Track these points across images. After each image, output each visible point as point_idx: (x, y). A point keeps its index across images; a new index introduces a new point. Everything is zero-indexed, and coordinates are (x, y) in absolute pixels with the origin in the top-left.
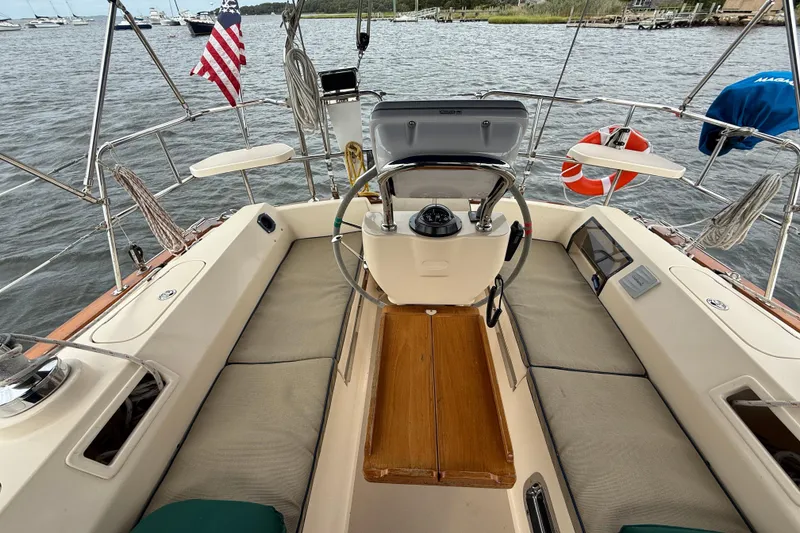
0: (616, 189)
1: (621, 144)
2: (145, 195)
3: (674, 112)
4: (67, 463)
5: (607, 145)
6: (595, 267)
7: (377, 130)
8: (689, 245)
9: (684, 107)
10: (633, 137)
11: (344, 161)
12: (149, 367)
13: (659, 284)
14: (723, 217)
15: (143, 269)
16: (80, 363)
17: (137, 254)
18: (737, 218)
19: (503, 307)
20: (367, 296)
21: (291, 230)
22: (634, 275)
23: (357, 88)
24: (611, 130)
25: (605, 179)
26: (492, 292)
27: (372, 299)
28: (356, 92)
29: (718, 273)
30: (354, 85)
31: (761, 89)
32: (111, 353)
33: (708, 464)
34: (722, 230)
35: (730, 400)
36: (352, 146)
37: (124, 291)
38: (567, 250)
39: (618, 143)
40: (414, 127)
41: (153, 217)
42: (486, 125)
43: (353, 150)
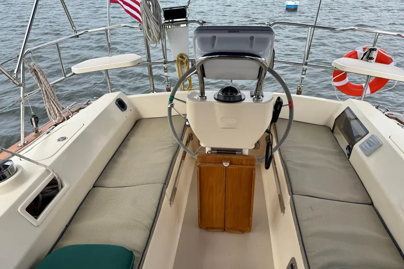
1: (371, 58)
2: (45, 83)
4: (19, 212)
5: (362, 59)
7: (196, 41)
10: (379, 54)
11: (175, 66)
12: (56, 174)
13: (382, 145)
15: (37, 132)
16: (21, 166)
17: (35, 121)
21: (136, 111)
22: (368, 142)
23: (187, 18)
24: (364, 49)
28: (186, 21)
30: (185, 17)
32: (37, 163)
36: (182, 56)
37: (25, 145)
38: (332, 131)
39: (369, 58)
40: (215, 39)
41: (48, 97)
42: (252, 38)
43: (182, 59)
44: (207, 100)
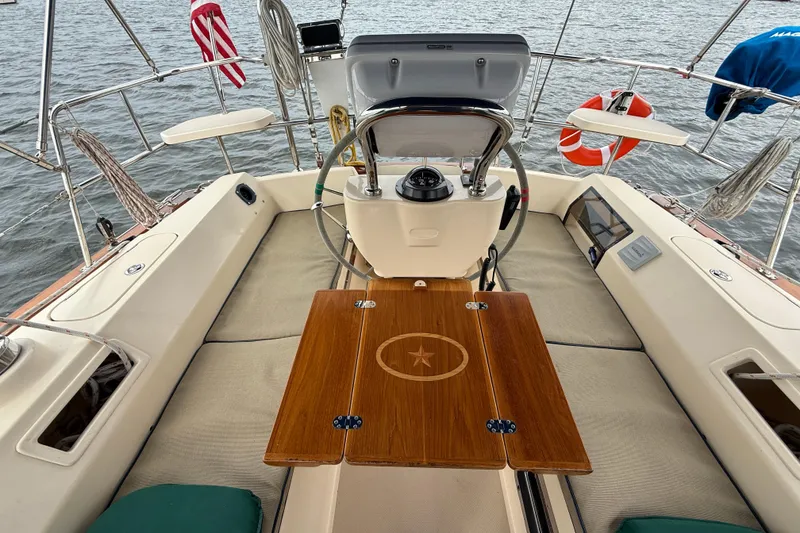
0: (616, 159)
1: (623, 109)
2: (110, 163)
3: (681, 73)
4: (18, 450)
5: (608, 110)
6: (593, 239)
7: (354, 70)
8: (690, 216)
9: (691, 68)
10: (636, 101)
11: (329, 126)
12: (113, 345)
13: (661, 254)
14: (727, 185)
16: (33, 342)
17: (105, 227)
18: (743, 186)
19: (496, 280)
20: (355, 271)
21: (274, 203)
22: (633, 246)
23: (340, 43)
24: (614, 94)
25: (605, 149)
26: (485, 266)
27: (359, 274)
28: (340, 47)
29: (720, 243)
30: (337, 40)
31: (776, 44)
32: (68, 331)
33: (704, 438)
34: (725, 200)
35: (731, 374)
36: (337, 110)
38: (564, 222)
39: (620, 108)
40: (397, 67)
41: (121, 187)
42: (481, 64)
43: (338, 115)
44: (383, 197)
